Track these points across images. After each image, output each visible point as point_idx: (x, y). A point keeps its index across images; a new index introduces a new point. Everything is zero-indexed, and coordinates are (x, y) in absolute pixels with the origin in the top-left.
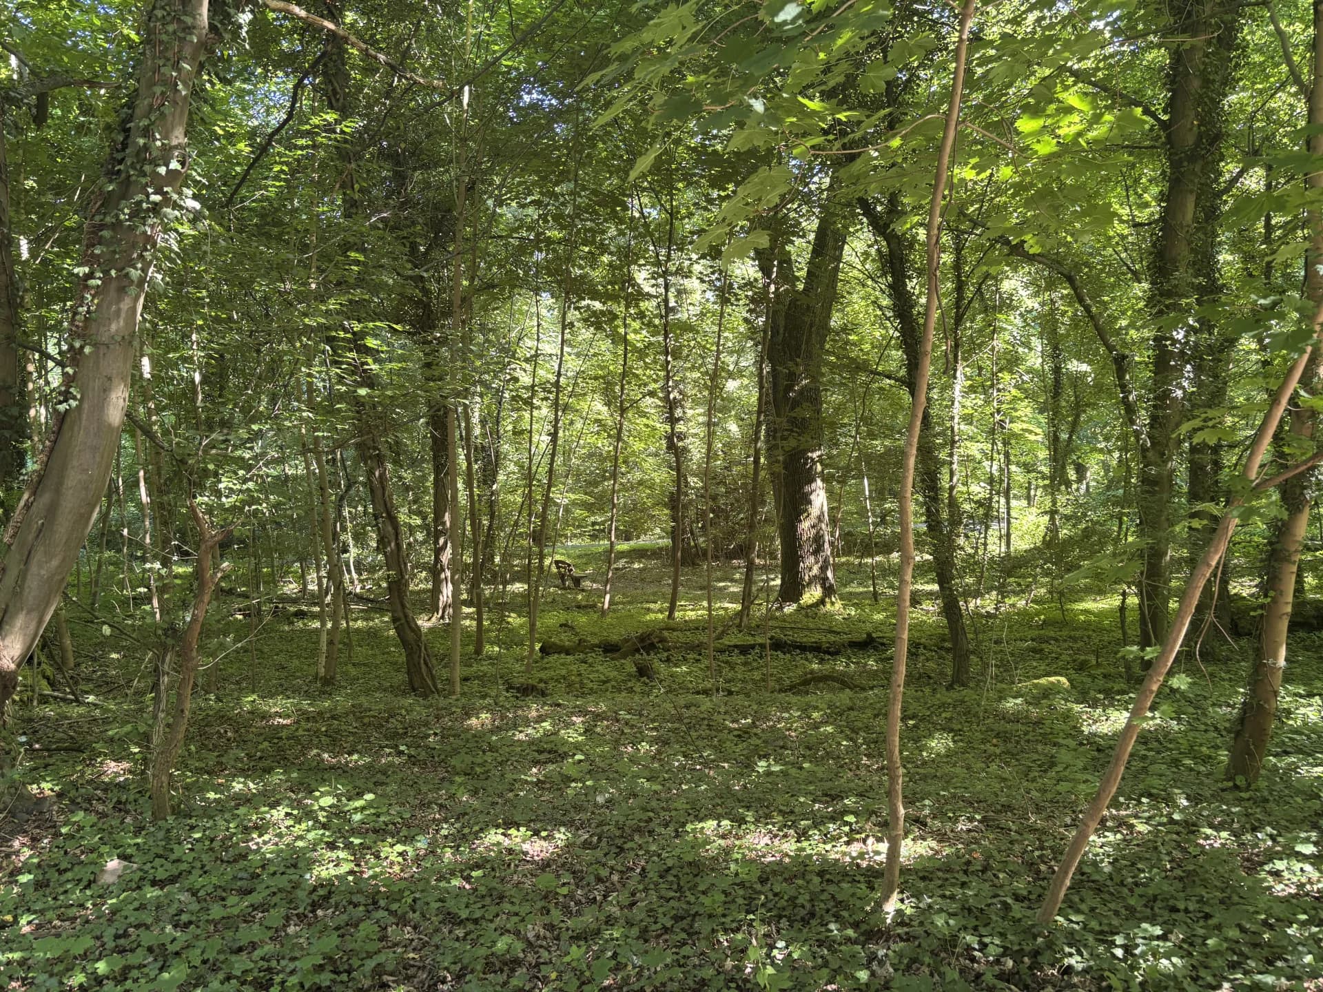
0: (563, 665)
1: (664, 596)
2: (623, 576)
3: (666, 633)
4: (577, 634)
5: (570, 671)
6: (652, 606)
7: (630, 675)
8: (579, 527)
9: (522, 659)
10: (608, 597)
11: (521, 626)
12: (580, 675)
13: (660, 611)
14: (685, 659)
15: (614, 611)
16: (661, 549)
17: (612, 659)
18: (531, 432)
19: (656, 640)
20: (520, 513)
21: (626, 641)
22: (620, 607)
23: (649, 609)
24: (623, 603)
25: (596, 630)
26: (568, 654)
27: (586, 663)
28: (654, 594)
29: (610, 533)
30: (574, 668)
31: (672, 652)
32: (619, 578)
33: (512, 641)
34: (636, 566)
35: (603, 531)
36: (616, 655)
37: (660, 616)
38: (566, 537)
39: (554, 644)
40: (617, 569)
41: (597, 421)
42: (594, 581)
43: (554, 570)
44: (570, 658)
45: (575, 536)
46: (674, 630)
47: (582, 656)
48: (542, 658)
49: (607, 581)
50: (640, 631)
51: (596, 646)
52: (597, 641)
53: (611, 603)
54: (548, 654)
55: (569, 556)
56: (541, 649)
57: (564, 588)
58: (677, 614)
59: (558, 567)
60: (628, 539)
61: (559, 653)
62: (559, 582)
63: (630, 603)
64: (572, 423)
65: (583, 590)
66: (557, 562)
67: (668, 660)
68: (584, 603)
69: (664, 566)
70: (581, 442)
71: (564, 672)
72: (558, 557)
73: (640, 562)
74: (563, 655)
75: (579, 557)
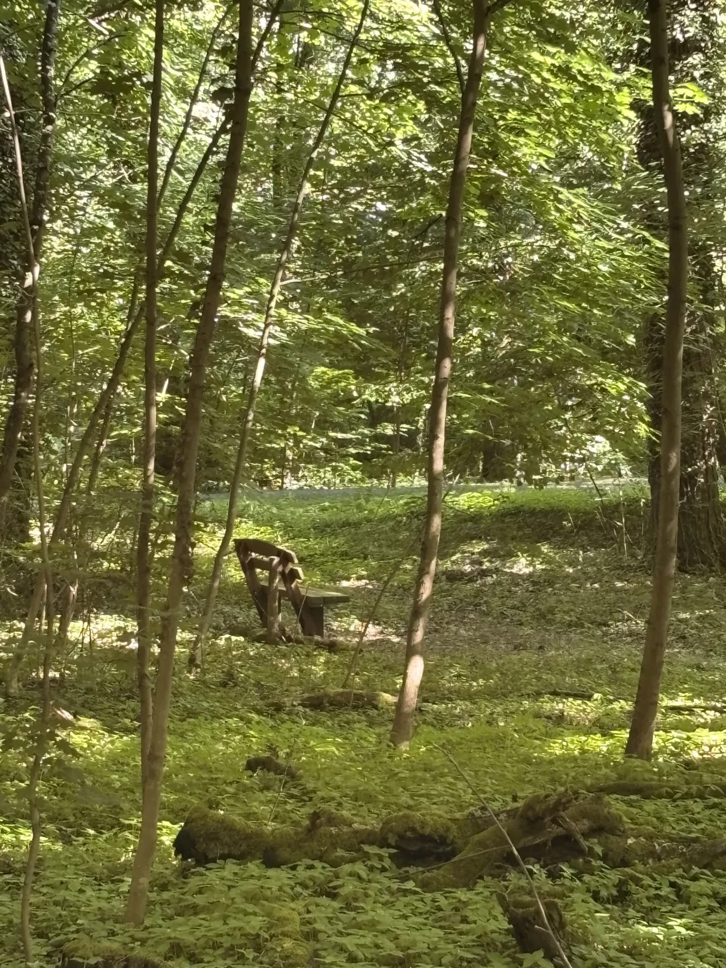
0: (252, 898)
1: (614, 675)
2: (476, 601)
3: (616, 805)
4: (306, 796)
5: (275, 922)
6: (571, 707)
7: (485, 943)
8: (324, 425)
9: (113, 875)
10: (416, 668)
11: (116, 762)
12: (312, 935)
13: (602, 727)
14: (681, 895)
15: (440, 721)
16: (611, 510)
17: (426, 886)
18: (155, 88)
19: (579, 827)
20: (119, 370)
21: (476, 824)
22: (460, 706)
23: (560, 720)
24: (470, 696)
25: (374, 784)
26: (271, 861)
27: (333, 896)
28: (583, 667)
29: (430, 448)
30: (292, 911)
31: (638, 869)
32: (459, 609)
33: (83, 813)
34: (521, 566)
35: (409, 441)
36: (437, 873)
37: (599, 744)
38: (280, 460)
39: (226, 826)
40: (454, 577)
41: (388, 51)
42: (369, 617)
43: (234, 573)
44: (278, 877)
45: (309, 457)
46: (646, 792)
47: (320, 871)
48: (184, 873)
49: (416, 613)
50: (527, 792)
51: (370, 838)
52: (373, 824)
53: (428, 691)
54: (203, 860)
55: (289, 530)
56: (183, 844)
57: (267, 639)
58: (658, 740)
59: (248, 567)
60: (493, 473)
61: (242, 858)
62: (249, 615)
63: (491, 694)
64: (306, 56)
65: (332, 647)
66: (243, 547)
67: (622, 897)
68: (333, 690)
69: (622, 571)
70: (337, 125)
71: (255, 924)
72: (245, 530)
73: (534, 553)
74: (254, 867)
75: (322, 529)
